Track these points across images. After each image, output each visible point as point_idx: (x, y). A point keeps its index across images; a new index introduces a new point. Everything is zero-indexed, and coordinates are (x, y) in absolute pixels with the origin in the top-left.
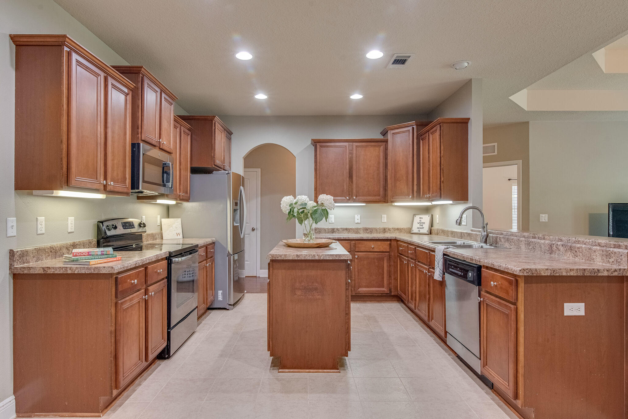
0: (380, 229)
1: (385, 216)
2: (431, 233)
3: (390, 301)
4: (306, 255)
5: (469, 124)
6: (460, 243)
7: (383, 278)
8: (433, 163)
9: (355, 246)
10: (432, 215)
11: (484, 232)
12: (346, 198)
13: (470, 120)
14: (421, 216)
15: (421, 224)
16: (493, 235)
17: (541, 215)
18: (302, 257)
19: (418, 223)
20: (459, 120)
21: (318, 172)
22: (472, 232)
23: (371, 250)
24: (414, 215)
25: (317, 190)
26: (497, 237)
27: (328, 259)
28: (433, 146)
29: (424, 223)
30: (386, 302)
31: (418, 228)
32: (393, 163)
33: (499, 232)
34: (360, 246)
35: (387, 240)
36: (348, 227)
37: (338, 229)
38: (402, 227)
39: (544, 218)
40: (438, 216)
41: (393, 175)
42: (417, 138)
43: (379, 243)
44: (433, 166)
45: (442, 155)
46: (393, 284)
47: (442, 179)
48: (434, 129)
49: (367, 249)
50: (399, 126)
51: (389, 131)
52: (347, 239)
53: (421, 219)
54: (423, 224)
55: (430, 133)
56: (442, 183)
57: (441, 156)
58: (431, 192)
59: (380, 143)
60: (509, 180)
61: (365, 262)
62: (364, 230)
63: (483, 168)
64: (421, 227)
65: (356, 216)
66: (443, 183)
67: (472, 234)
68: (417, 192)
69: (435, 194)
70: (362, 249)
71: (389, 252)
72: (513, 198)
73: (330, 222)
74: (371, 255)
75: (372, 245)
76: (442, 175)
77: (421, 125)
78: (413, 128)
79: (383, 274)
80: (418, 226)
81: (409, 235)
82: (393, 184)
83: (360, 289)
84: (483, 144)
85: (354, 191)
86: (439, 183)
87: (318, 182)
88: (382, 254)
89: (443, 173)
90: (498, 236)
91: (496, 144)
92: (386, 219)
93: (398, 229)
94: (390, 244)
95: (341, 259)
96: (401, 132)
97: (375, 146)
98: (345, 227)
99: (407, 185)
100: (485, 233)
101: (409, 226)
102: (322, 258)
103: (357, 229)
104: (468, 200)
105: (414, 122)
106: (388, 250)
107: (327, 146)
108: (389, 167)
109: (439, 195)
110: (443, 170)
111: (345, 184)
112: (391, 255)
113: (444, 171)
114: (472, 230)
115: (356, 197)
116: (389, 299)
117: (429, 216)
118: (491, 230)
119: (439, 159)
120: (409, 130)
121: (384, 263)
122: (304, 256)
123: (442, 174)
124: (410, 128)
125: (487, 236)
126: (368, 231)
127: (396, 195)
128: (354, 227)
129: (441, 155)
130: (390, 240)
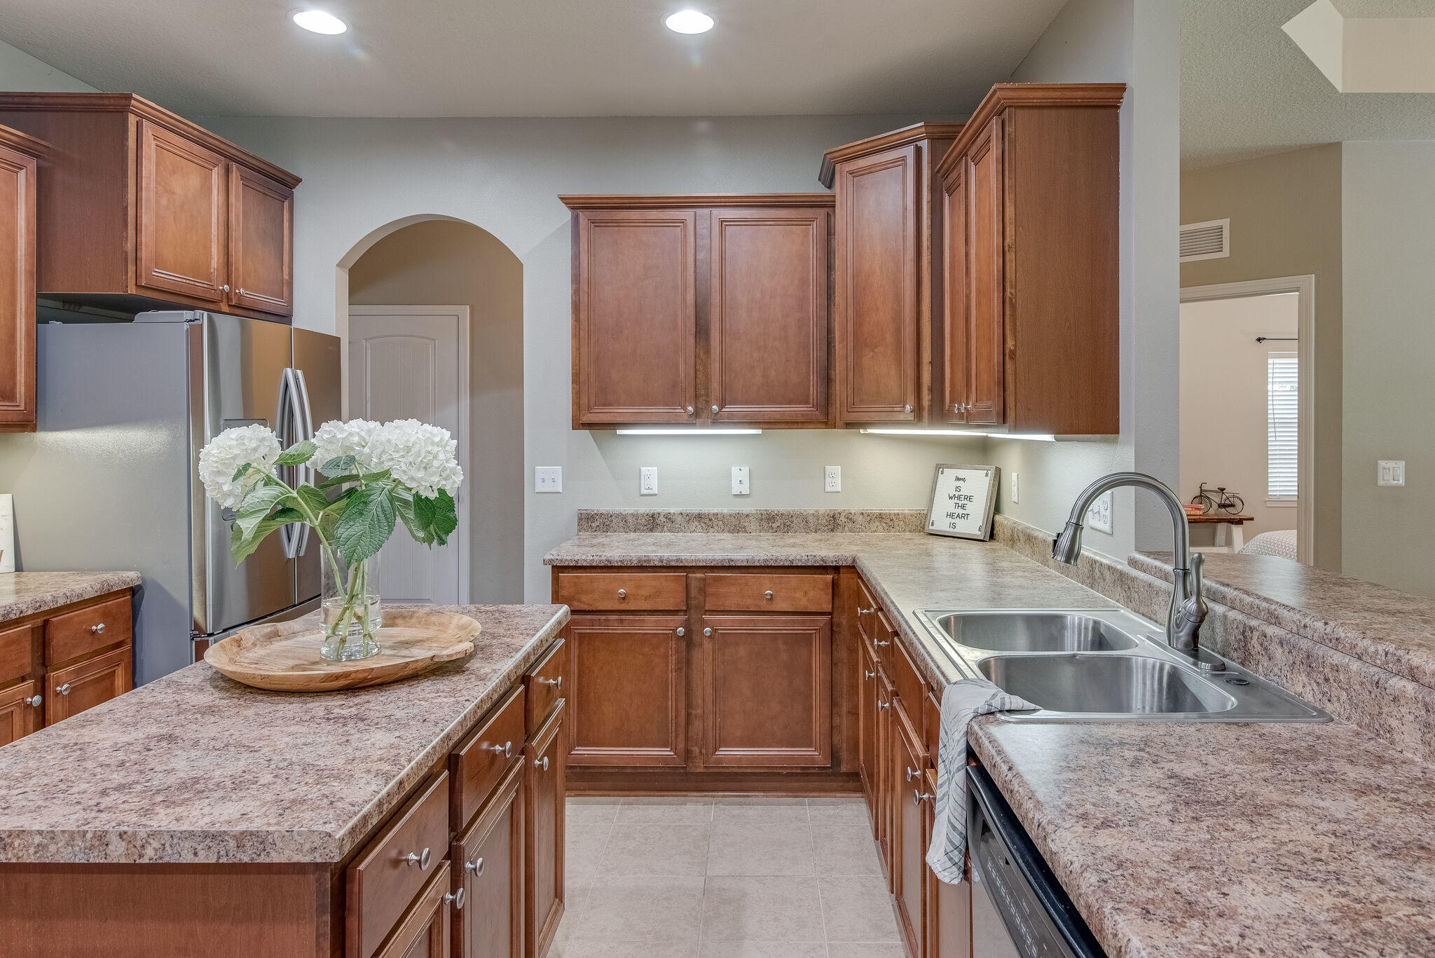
0: (816, 516)
1: (835, 470)
2: (992, 536)
3: (835, 790)
4: (52, 836)
5: (1121, 111)
6: (1080, 619)
7: (809, 710)
8: (979, 280)
9: (702, 591)
10: (998, 472)
11: (1186, 596)
12: (684, 408)
13: (1125, 95)
14: (961, 473)
15: (961, 499)
16: (1233, 614)
17: (1382, 463)
18: (27, 847)
19: (951, 498)
20: (1080, 94)
21: (583, 315)
22: (1134, 573)
23: (765, 606)
24: (939, 468)
25: (583, 378)
26: (1252, 629)
27: (188, 858)
28: (978, 211)
29: (969, 498)
30: (822, 794)
31: (951, 515)
32: (850, 282)
33: (1257, 601)
34: (722, 590)
35: (823, 569)
36: (705, 509)
37: (669, 517)
38: (895, 509)
39: (1393, 473)
40: (1014, 476)
41: (850, 328)
42: (933, 190)
43: (793, 578)
44: (978, 290)
45: (1008, 241)
46: (845, 733)
47: (1010, 344)
48: (983, 137)
49: (749, 602)
50: (869, 145)
51: (838, 167)
52: (673, 564)
53: (962, 482)
54: (965, 502)
55: (969, 159)
56: (1007, 357)
57: (1007, 248)
58: (973, 396)
59: (809, 213)
60: (1259, 340)
61: (742, 652)
62: (762, 520)
63: (1181, 302)
64: (960, 511)
65: (735, 470)
66: (1011, 358)
67: (1133, 579)
68: (931, 390)
69: (984, 404)
70: (731, 603)
71: (830, 614)
72: (1270, 393)
73: (644, 491)
74: (765, 625)
75: (767, 586)
76: (1008, 327)
77: (942, 138)
78: (918, 151)
79: (809, 696)
80: (950, 506)
81: (918, 539)
82: (851, 359)
83: (724, 752)
84: (1183, 221)
85: (715, 385)
86: (996, 358)
87: (584, 350)
88: (803, 622)
89: (1013, 316)
90: (1254, 623)
91: (1225, 223)
92: (838, 480)
93: (880, 517)
94: (835, 585)
95: (268, 860)
96: (875, 165)
97: (789, 222)
98: (695, 509)
99: (899, 362)
100: (1191, 605)
101: (921, 506)
102: (149, 855)
103: (739, 516)
104: (1116, 431)
105: (920, 124)
106: (828, 608)
107: (618, 223)
108: (838, 299)
109: (995, 408)
110: (1013, 306)
111: (681, 361)
112: (839, 625)
113: (1019, 310)
114: (1133, 563)
115: (722, 406)
116: (834, 785)
117: (987, 475)
118: (1218, 582)
119: (996, 261)
120: (904, 159)
121: (811, 654)
122: (37, 839)
123: (1007, 320)
124: (909, 151)
125: (1202, 615)
126: (775, 525)
127: (862, 401)
128: (725, 511)
129: (1006, 244)
130: (836, 569)
